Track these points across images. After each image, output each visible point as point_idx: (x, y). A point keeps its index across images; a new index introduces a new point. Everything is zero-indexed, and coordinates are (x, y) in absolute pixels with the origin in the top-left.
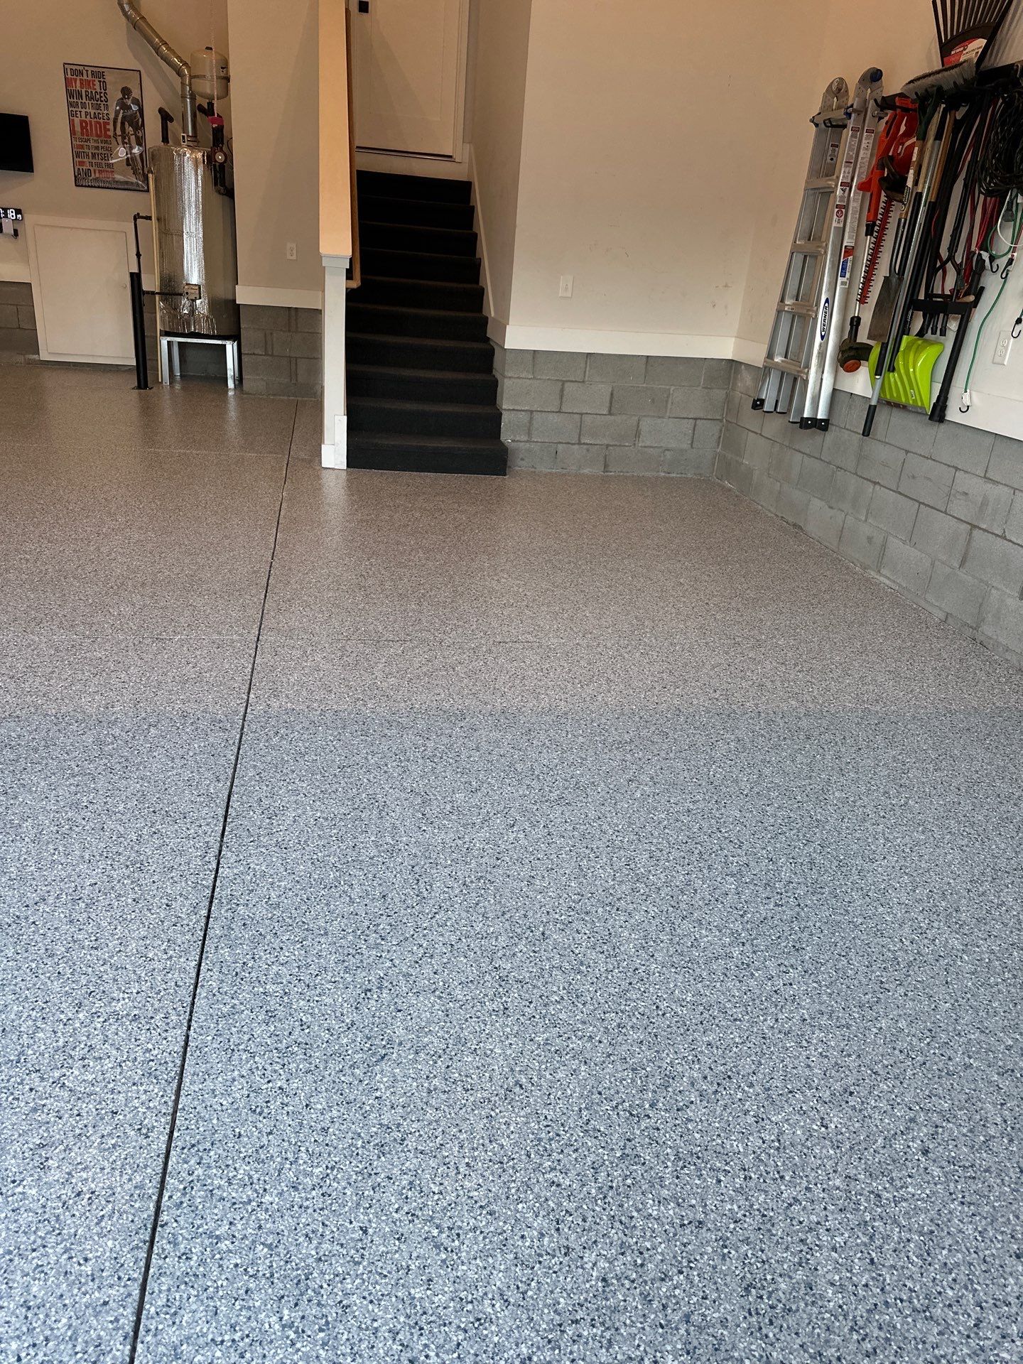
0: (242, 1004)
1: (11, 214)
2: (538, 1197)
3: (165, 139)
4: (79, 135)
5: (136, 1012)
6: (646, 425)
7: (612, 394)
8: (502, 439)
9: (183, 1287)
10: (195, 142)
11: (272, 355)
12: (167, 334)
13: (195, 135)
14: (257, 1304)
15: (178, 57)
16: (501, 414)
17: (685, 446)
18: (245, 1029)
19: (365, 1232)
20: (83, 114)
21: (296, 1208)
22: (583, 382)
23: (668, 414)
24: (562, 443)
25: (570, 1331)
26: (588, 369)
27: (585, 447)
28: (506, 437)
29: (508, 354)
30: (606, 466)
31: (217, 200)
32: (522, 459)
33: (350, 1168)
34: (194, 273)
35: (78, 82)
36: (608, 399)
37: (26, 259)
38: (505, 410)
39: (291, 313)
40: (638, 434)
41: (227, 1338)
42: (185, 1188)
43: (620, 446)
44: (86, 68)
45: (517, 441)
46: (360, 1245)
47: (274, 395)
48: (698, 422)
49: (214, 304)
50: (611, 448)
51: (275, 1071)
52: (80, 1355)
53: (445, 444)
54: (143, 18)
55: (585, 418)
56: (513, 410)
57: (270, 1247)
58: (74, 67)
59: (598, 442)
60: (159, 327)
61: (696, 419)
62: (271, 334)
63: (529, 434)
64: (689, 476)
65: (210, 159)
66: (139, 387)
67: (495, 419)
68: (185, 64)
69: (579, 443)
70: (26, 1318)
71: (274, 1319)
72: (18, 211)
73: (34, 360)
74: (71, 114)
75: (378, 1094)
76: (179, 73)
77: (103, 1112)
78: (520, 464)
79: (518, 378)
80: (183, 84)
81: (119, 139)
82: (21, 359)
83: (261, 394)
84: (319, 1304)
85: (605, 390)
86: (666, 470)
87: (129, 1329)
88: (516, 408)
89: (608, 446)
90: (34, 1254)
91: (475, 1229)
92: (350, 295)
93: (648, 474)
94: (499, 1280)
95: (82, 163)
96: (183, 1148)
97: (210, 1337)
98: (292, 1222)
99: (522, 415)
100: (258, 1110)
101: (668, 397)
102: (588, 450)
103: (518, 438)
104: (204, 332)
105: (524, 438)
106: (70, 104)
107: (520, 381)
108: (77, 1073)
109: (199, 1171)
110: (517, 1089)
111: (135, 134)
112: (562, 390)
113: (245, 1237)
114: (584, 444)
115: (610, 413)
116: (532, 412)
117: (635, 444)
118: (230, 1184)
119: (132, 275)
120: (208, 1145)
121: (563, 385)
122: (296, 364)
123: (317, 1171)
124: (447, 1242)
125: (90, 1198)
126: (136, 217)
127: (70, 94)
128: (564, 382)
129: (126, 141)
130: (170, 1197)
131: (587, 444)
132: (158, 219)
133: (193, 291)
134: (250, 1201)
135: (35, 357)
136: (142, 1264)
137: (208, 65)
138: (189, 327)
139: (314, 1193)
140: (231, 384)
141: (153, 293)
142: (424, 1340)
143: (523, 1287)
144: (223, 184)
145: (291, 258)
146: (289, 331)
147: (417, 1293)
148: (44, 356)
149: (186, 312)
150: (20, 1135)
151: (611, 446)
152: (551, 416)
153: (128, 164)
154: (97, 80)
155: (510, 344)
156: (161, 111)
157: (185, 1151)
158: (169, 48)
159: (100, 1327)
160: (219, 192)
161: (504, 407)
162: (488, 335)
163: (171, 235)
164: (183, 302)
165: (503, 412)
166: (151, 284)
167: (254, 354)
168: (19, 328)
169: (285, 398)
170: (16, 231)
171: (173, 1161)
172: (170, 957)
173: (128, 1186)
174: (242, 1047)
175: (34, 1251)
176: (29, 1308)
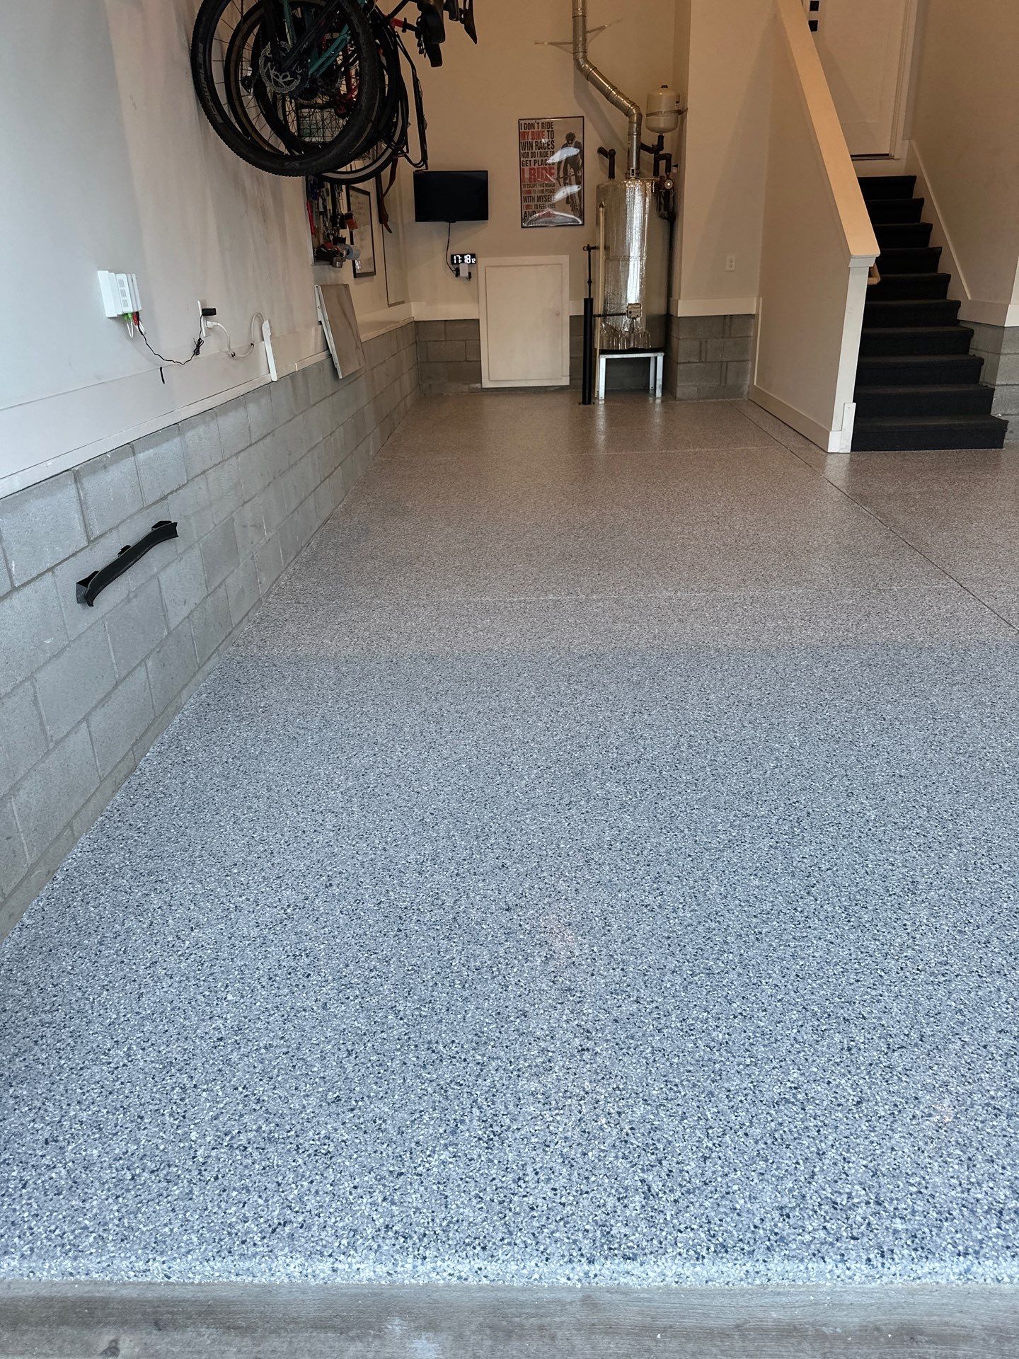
1: (467, 259)
3: (612, 175)
4: (527, 182)
8: (993, 414)
10: (639, 175)
11: (706, 362)
12: (603, 352)
13: (638, 168)
15: (626, 99)
16: (993, 390)
20: (532, 163)
28: (997, 412)
29: (1006, 332)
31: (661, 225)
32: (1011, 432)
34: (633, 293)
35: (530, 134)
37: (477, 300)
38: (998, 385)
39: (727, 321)
44: (538, 121)
45: (1008, 415)
47: (704, 399)
49: (650, 321)
54: (595, 69)
56: (1007, 385)
58: (527, 122)
60: (599, 347)
62: (706, 342)
65: (659, 186)
66: (584, 403)
67: (987, 396)
68: (633, 104)
72: (473, 256)
73: (477, 388)
74: (522, 164)
76: (627, 113)
78: (1009, 438)
79: (1015, 354)
80: (631, 122)
81: (562, 180)
82: (466, 388)
83: (692, 399)
88: (1010, 383)
95: (528, 207)
99: (1014, 390)
103: (1009, 412)
104: (641, 347)
106: (521, 155)
119: (586, 300)
122: (727, 369)
126: (589, 248)
127: (522, 145)
132: (606, 248)
133: (635, 310)
135: (478, 385)
137: (664, 100)
138: (629, 342)
140: (659, 393)
144: (667, 208)
145: (731, 269)
146: (723, 338)
148: (486, 384)
149: (626, 330)
153: (568, 202)
154: (546, 130)
155: (1009, 323)
156: (601, 151)
158: (619, 93)
160: (661, 216)
161: (998, 383)
162: (960, 317)
163: (618, 258)
164: (624, 321)
165: (996, 388)
166: (598, 308)
167: (689, 362)
168: (466, 361)
169: (714, 400)
170: (470, 273)
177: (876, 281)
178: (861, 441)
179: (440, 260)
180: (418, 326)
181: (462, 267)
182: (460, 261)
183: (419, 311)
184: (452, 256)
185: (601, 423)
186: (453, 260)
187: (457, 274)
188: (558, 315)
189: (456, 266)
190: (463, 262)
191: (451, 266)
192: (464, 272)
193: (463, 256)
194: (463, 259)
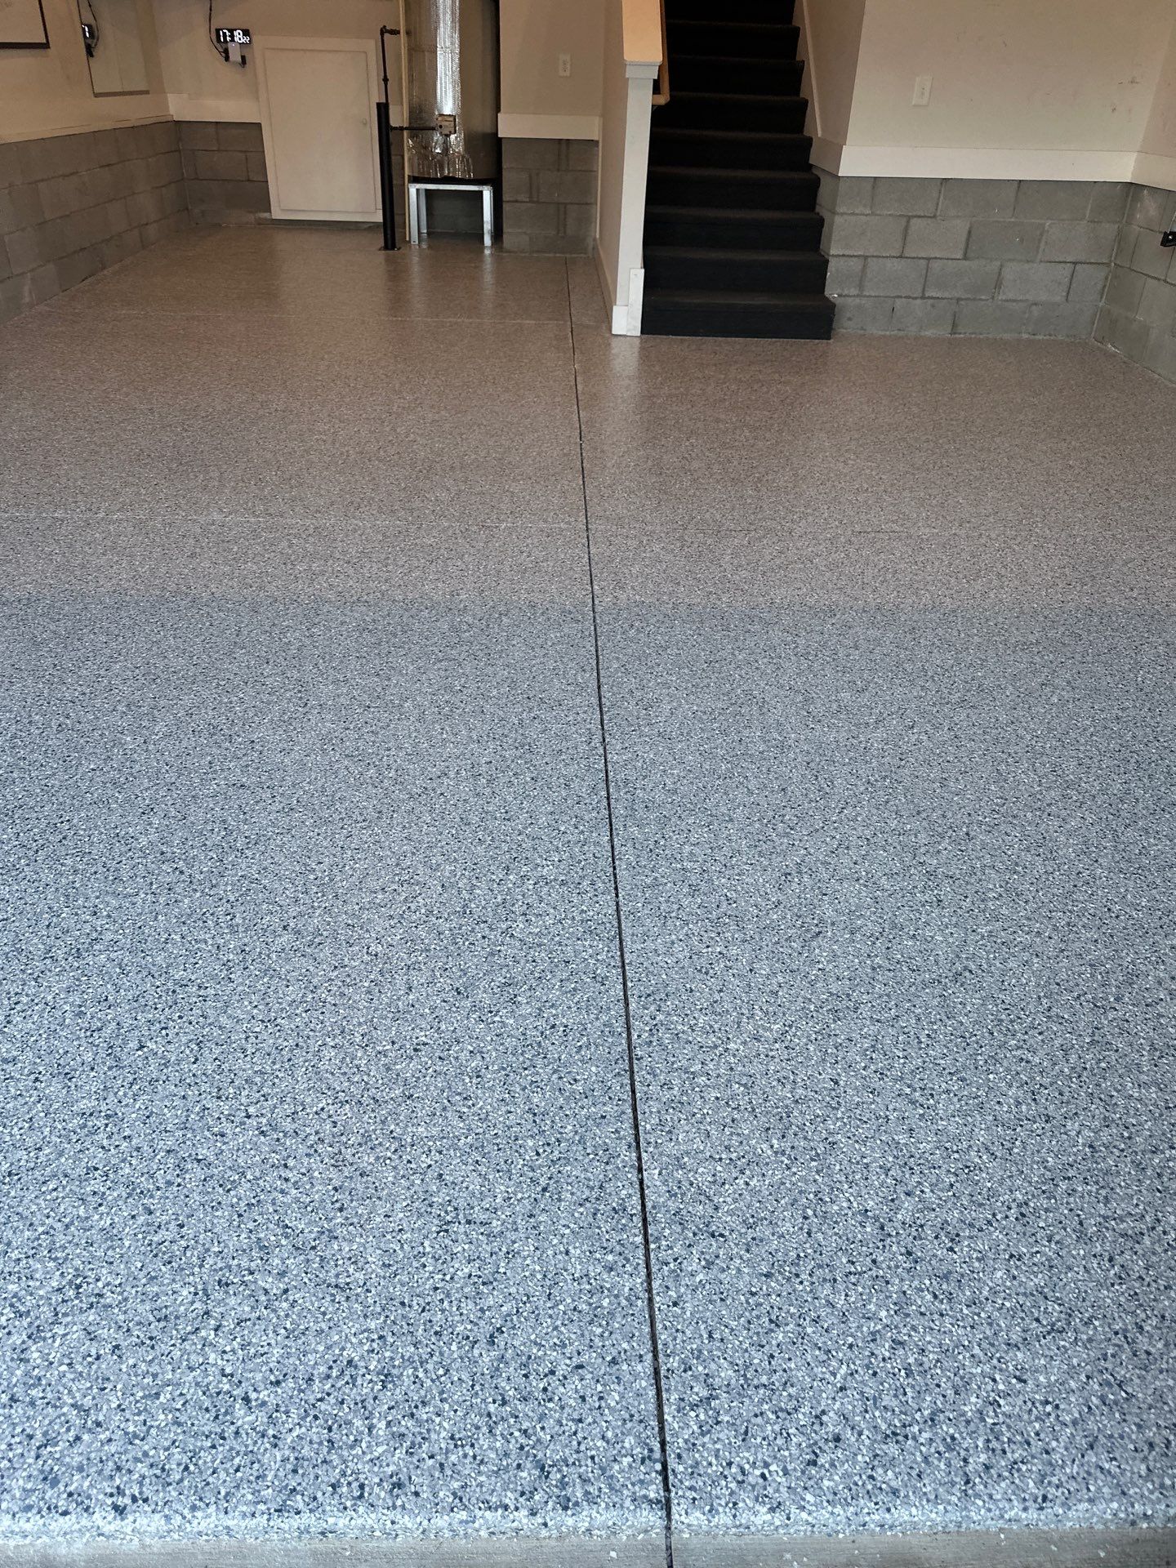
0: (663, 877)
1: (239, 36)
2: (1008, 1070)
5: (564, 878)
6: (1010, 272)
7: (970, 232)
8: (827, 293)
9: (671, 1111)
11: (538, 202)
14: (746, 1132)
16: (827, 261)
17: (1058, 298)
18: (672, 899)
19: (836, 1083)
21: (762, 1056)
22: (934, 217)
23: (1039, 257)
24: (901, 297)
25: (1064, 1185)
26: (942, 198)
27: (930, 301)
28: (832, 292)
29: (839, 182)
30: (954, 325)
32: (850, 319)
33: (808, 1028)
34: (447, 102)
36: (964, 239)
37: (255, 94)
38: (833, 256)
39: (562, 147)
40: (998, 284)
41: (724, 1156)
42: (651, 1030)
43: (974, 299)
45: (846, 296)
46: (833, 1093)
47: (538, 252)
48: (1078, 267)
49: (470, 140)
50: (962, 302)
51: (712, 938)
52: (591, 1156)
53: (759, 301)
55: (935, 265)
56: (844, 255)
57: (745, 1085)
59: (947, 295)
60: (407, 172)
61: (1075, 263)
62: (538, 174)
63: (861, 286)
64: (1060, 337)
66: (386, 248)
67: (820, 267)
69: (923, 297)
70: (535, 1121)
71: (764, 1146)
72: (246, 33)
73: (266, 219)
75: (821, 966)
77: (556, 960)
78: (846, 326)
79: (853, 214)
82: (251, 218)
83: (523, 252)
84: (805, 1138)
85: (960, 227)
86: (1030, 331)
87: (631, 1139)
88: (847, 253)
89: (958, 300)
90: (526, 1072)
91: (948, 1092)
92: (658, 114)
93: (1007, 336)
94: (982, 1136)
96: (640, 997)
97: (708, 1154)
98: (763, 1068)
99: (852, 262)
100: (704, 970)
101: (1041, 235)
102: (933, 306)
103: (846, 292)
104: (459, 175)
105: (853, 291)
107: (853, 218)
108: (521, 926)
109: (660, 1017)
110: (967, 974)
112: (906, 229)
113: (718, 1076)
114: (929, 298)
115: (965, 258)
116: (866, 257)
117: (993, 298)
118: (693, 1030)
119: (380, 106)
120: (663, 996)
121: (908, 222)
122: (565, 213)
123: (776, 1027)
124: (921, 1100)
125: (564, 1031)
126: (383, 31)
128: (909, 218)
130: (639, 1036)
131: (932, 298)
132: (408, 33)
133: (447, 123)
134: (716, 1047)
135: (266, 215)
136: (628, 1088)
138: (442, 169)
139: (777, 1046)
140: (487, 241)
141: (402, 129)
142: (916, 1178)
143: (1008, 1145)
145: (564, 74)
146: (558, 170)
147: (902, 1139)
148: (277, 214)
149: (438, 151)
150: (484, 975)
151: (962, 300)
152: (889, 263)
155: (843, 172)
157: (643, 999)
159: (603, 1135)
161: (832, 252)
162: (811, 162)
163: (422, 52)
164: (435, 138)
165: (830, 259)
166: (398, 117)
167: (517, 201)
168: (248, 180)
169: (551, 255)
170: (243, 58)
171: (633, 1006)
172: (582, 832)
173: (597, 1024)
174: (673, 915)
175: (526, 1069)
176: (535, 1114)
177: (663, 100)
178: (654, 321)
179: (202, 36)
180: (179, 128)
181: (231, 46)
182: (228, 39)
183: (179, 107)
184: (218, 31)
185: (416, 277)
186: (218, 36)
187: (227, 59)
188: (365, 124)
189: (224, 46)
190: (233, 40)
191: (218, 45)
192: (235, 56)
193: (231, 31)
194: (232, 36)
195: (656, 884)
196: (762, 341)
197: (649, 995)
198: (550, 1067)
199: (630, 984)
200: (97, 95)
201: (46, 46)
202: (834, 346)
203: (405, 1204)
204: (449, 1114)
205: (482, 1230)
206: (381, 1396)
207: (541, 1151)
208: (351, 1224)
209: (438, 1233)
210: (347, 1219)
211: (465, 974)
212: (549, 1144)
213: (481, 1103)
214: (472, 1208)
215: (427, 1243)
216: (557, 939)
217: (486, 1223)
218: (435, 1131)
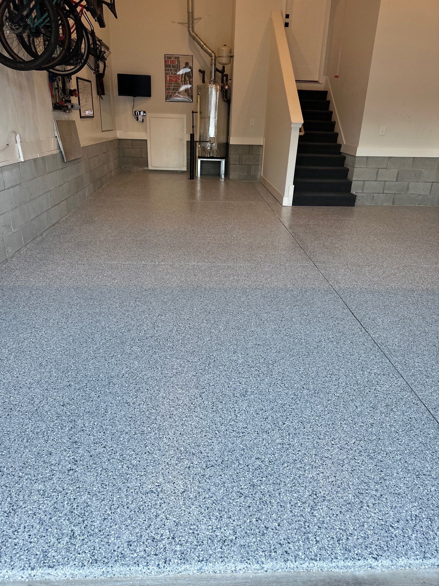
0: (414, 373)
1: (142, 113)
3: (203, 81)
4: (168, 82)
5: (383, 373)
6: (412, 185)
7: (398, 173)
8: (351, 192)
10: (215, 82)
11: (242, 165)
12: (199, 157)
13: (215, 79)
15: (210, 49)
16: (352, 182)
17: (427, 193)
18: (422, 379)
20: (171, 73)
22: (387, 168)
23: (421, 180)
24: (376, 193)
26: (389, 163)
27: (385, 194)
28: (353, 192)
29: (356, 158)
30: (393, 202)
31: (224, 105)
32: (359, 200)
34: (212, 133)
35: (170, 61)
36: (396, 175)
37: (146, 131)
39: (250, 147)
40: (408, 189)
43: (400, 194)
44: (173, 56)
47: (241, 180)
48: (434, 184)
49: (219, 145)
50: (396, 195)
53: (331, 195)
54: (197, 35)
55: (387, 183)
58: (168, 56)
59: (391, 192)
60: (197, 155)
61: (432, 182)
62: (242, 156)
63: (363, 189)
64: (428, 206)
65: (222, 88)
66: (191, 179)
67: (349, 184)
68: (213, 52)
69: (383, 193)
70: (424, 446)
72: (144, 112)
73: (146, 170)
74: (166, 74)
76: (210, 56)
77: (398, 398)
78: (358, 202)
80: (212, 59)
81: (183, 82)
82: (141, 169)
83: (236, 180)
85: (395, 171)
86: (418, 203)
88: (358, 179)
89: (395, 194)
93: (411, 205)
95: (168, 93)
96: (432, 409)
99: (360, 182)
101: (421, 173)
102: (386, 196)
103: (358, 192)
104: (215, 156)
105: (360, 191)
106: (166, 70)
107: (361, 169)
108: (379, 388)
111: (189, 80)
112: (378, 172)
114: (385, 193)
115: (397, 181)
116: (364, 181)
117: (406, 193)
119: (191, 135)
121: (378, 170)
122: (251, 167)
125: (415, 419)
126: (193, 112)
127: (166, 66)
128: (378, 169)
129: (186, 83)
131: (386, 193)
132: (200, 113)
133: (213, 140)
135: (147, 168)
137: (225, 52)
138: (210, 154)
140: (223, 177)
141: (197, 142)
144: (226, 97)
145: (252, 125)
146: (249, 154)
148: (150, 168)
149: (209, 148)
150: (378, 403)
151: (396, 194)
152: (372, 182)
153: (186, 92)
154: (176, 60)
155: (358, 155)
156: (200, 71)
158: (207, 46)
160: (224, 101)
161: (354, 179)
162: (341, 151)
163: (205, 118)
164: (208, 145)
165: (353, 181)
166: (197, 138)
167: (235, 164)
168: (141, 157)
169: (245, 181)
170: (143, 120)
171: (432, 412)
172: (379, 359)
173: (424, 417)
174: (426, 384)
175: (411, 431)
176: (423, 444)
177: (302, 134)
178: (296, 201)
179: (130, 113)
180: (120, 141)
181: (139, 117)
182: (138, 114)
183: (120, 134)
184: (135, 112)
185: (199, 188)
186: (135, 113)
187: (137, 120)
188: (181, 140)
189: (137, 116)
190: (140, 114)
191: (135, 116)
192: (140, 118)
193: (140, 112)
194: (140, 113)
195: (413, 375)
196: (333, 207)
197: (435, 409)
198: (418, 430)
199: (427, 406)
200: (103, 131)
201: (93, 117)
202: (355, 209)
203: (400, 470)
204: (396, 444)
205: (430, 477)
206: (432, 524)
207: (432, 454)
208: (388, 476)
209: (417, 478)
210: (385, 474)
211: (371, 402)
212: (434, 452)
213: (404, 441)
214: (423, 471)
215: (415, 481)
216: (393, 392)
217: (430, 475)
218: (395, 449)
